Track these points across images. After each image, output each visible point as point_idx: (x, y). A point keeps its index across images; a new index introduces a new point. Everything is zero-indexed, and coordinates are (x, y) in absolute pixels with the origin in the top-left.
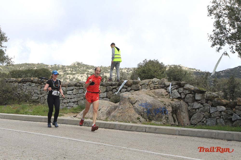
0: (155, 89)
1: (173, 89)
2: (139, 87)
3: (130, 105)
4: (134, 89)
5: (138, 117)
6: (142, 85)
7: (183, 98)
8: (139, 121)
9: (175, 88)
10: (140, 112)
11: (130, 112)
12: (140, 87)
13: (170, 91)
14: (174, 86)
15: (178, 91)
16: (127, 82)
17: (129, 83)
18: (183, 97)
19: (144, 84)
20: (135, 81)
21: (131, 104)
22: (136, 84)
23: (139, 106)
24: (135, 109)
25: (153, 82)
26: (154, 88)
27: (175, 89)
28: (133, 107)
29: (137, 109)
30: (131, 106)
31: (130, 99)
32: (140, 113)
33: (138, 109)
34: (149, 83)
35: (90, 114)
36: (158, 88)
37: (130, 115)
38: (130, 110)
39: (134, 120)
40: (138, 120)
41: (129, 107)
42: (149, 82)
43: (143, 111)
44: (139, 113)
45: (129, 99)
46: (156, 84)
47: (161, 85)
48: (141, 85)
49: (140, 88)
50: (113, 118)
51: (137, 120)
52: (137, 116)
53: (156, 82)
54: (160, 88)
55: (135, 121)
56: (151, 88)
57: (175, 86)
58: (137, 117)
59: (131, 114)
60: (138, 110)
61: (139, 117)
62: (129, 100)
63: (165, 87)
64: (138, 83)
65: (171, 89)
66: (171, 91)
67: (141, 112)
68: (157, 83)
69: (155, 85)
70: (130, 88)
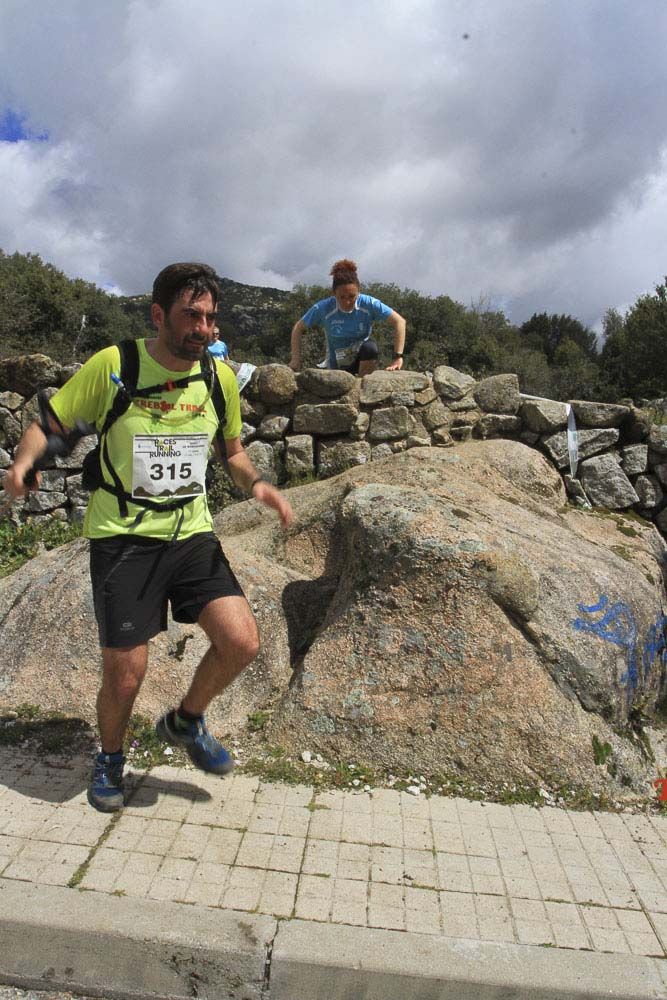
0: (458, 437)
1: (590, 450)
2: (355, 418)
3: (501, 627)
4: (314, 429)
5: (595, 739)
6: (377, 405)
7: (651, 509)
8: (613, 770)
9: (608, 444)
10: (595, 691)
11: (521, 692)
12: (362, 417)
13: (573, 460)
14: (601, 434)
15: (621, 464)
16: (258, 380)
17: (280, 390)
18: (651, 503)
19: (389, 402)
20: (326, 379)
21: (504, 619)
22: (334, 398)
23: (575, 633)
24: (555, 661)
25: (447, 395)
26: (451, 433)
27: (604, 451)
28: (530, 645)
29: (571, 661)
30: (513, 635)
31: (489, 569)
32: (598, 697)
33: (583, 664)
34: (423, 399)
35: (76, 682)
36: (478, 434)
37: (524, 726)
38: (513, 668)
39: (574, 772)
40: (603, 767)
41: (496, 648)
42: (419, 391)
43: (615, 675)
44: (591, 703)
45: (487, 574)
46: (466, 409)
47: (501, 417)
48: (363, 407)
49: (362, 428)
50: (344, 742)
51: (597, 763)
52: (586, 726)
53: (464, 392)
54: (489, 437)
55: (579, 781)
56: (440, 432)
57: (608, 434)
58: (589, 742)
59: (538, 719)
60: (579, 671)
61: (601, 740)
62: (482, 584)
63: (530, 430)
64: (345, 392)
65: (582, 448)
66: (580, 462)
67: (606, 686)
68: (469, 401)
69: (460, 410)
70: (285, 420)
